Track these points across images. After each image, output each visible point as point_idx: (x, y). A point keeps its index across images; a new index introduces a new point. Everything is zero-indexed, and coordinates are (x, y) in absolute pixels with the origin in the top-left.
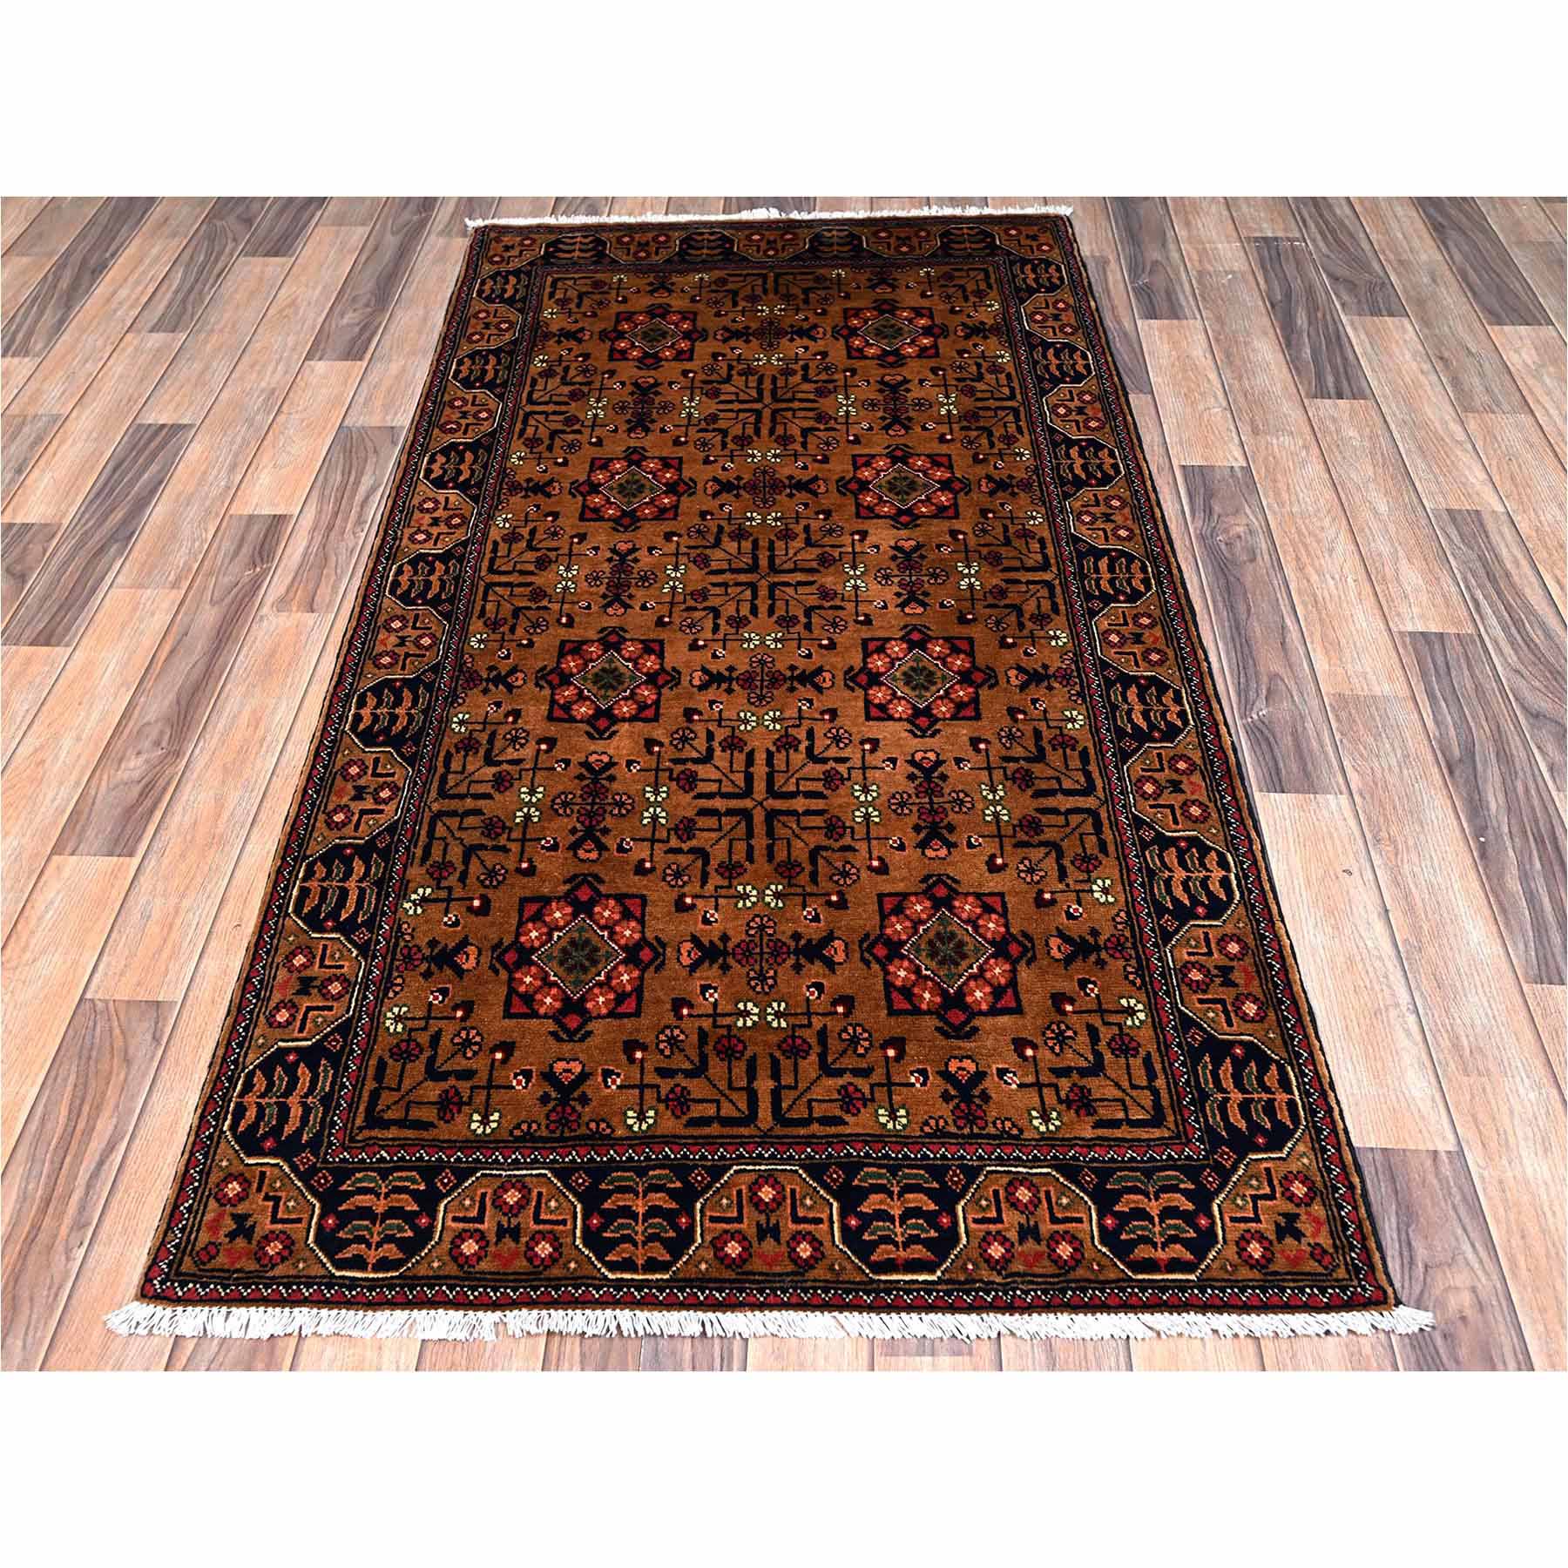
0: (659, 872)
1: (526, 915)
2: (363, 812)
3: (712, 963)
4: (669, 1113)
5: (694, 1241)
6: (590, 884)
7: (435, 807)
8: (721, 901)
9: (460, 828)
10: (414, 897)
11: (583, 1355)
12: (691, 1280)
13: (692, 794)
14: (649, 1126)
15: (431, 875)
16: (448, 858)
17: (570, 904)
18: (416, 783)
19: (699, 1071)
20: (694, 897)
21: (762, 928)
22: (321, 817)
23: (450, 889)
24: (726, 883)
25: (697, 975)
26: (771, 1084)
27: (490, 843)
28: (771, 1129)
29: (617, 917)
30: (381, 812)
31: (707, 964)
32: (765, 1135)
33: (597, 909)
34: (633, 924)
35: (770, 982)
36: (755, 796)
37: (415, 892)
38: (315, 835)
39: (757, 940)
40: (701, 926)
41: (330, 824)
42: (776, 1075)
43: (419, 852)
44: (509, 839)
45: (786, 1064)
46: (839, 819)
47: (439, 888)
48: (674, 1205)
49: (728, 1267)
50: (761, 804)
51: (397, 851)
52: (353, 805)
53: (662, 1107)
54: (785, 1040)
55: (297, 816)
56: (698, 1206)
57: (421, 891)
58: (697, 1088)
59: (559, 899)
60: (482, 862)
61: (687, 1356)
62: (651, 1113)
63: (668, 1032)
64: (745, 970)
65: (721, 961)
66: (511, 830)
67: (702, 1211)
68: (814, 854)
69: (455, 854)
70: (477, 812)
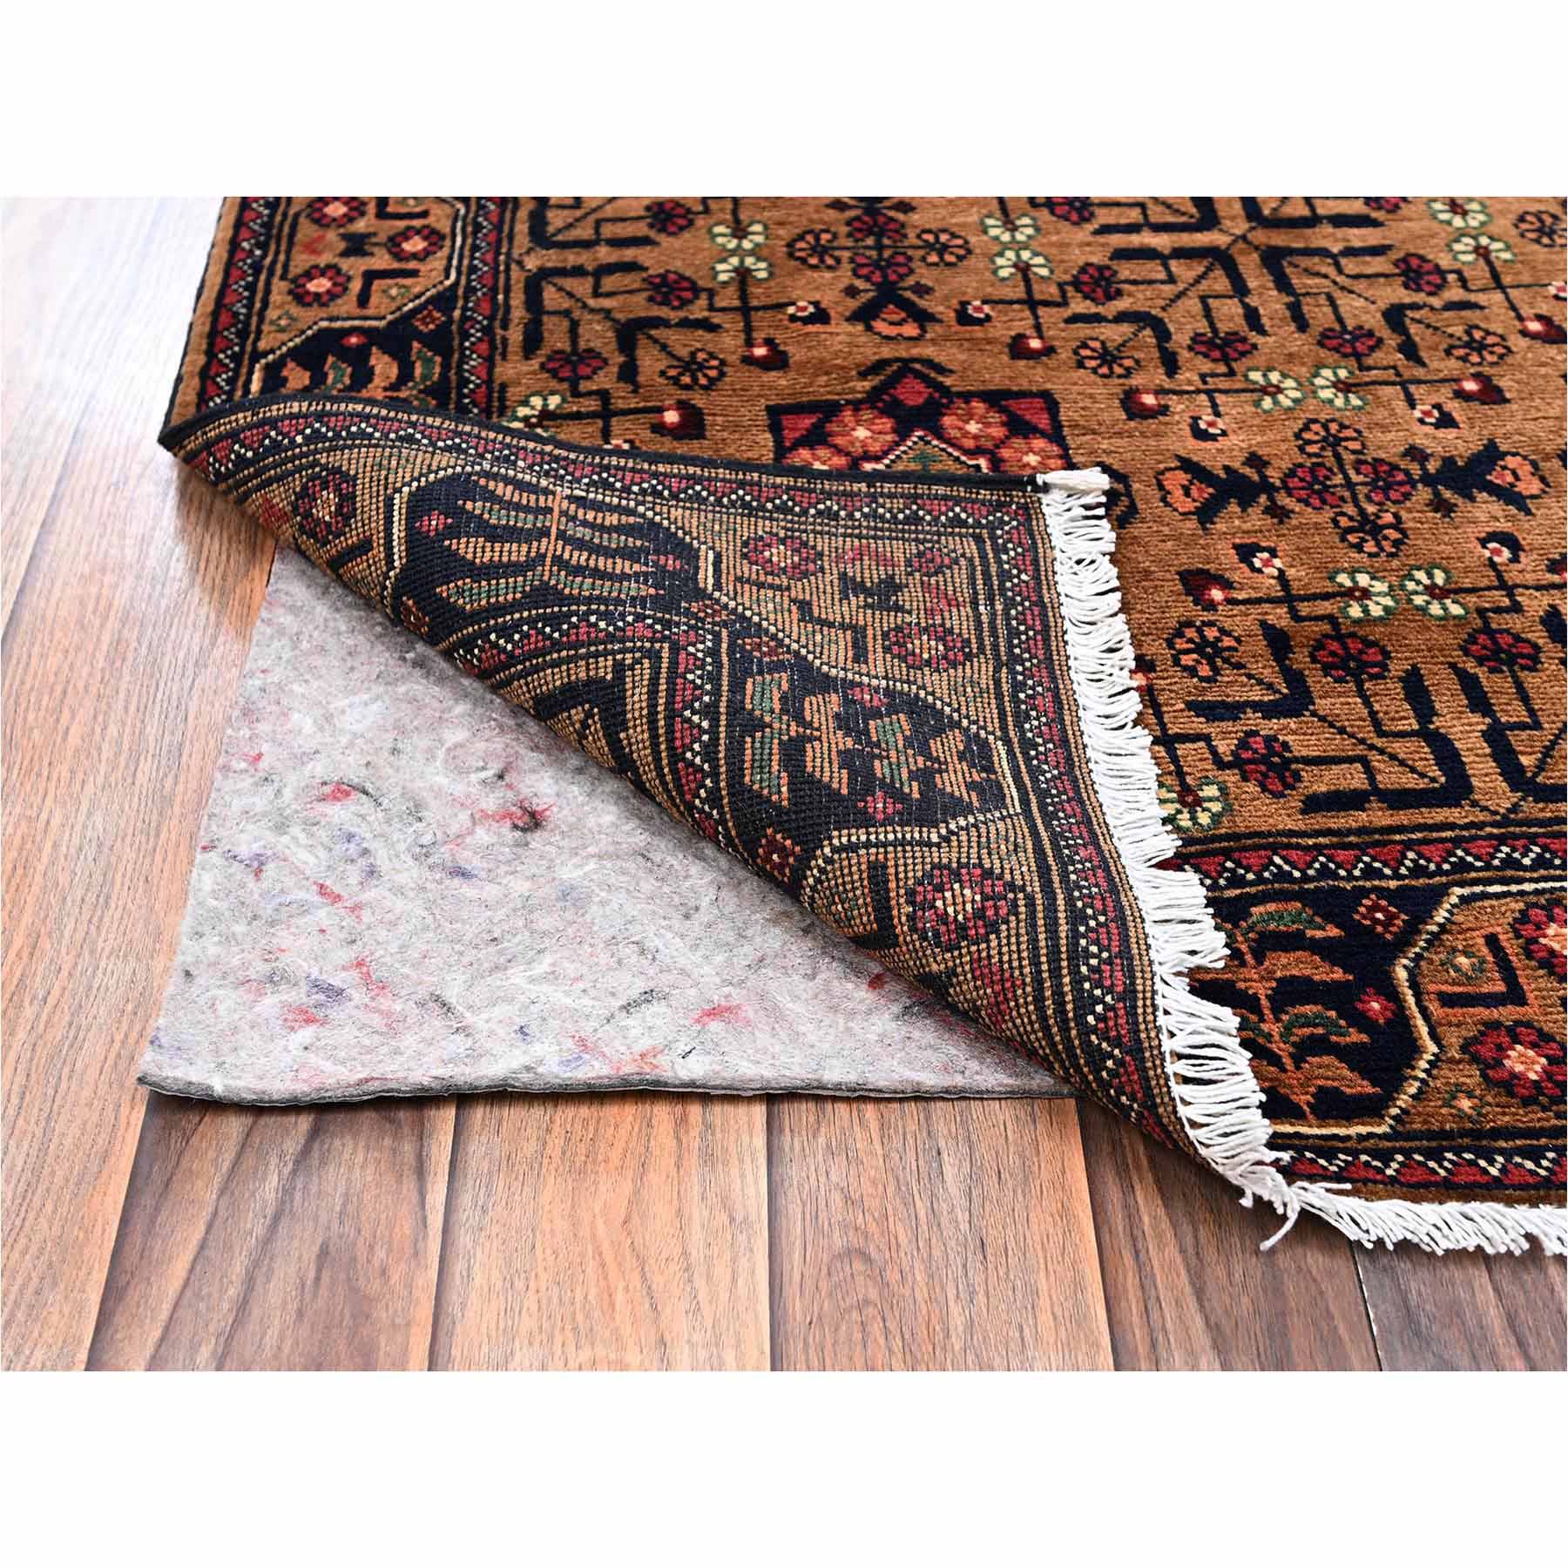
0: (1065, 354)
1: (790, 436)
2: (370, 276)
3: (1245, 505)
4: (1252, 788)
5: (1415, 1049)
6: (919, 375)
7: (532, 263)
8: (1220, 398)
9: (596, 294)
10: (522, 411)
11: (1213, 1328)
12: (1443, 1134)
13: (1090, 227)
14: (1216, 818)
15: (554, 374)
16: (582, 345)
17: (883, 413)
18: (478, 227)
19: (1296, 702)
20: (1160, 392)
21: (1332, 442)
22: (279, 288)
23: (604, 395)
24: (1222, 369)
25: (1221, 526)
26: (1480, 723)
27: (674, 316)
28: (1515, 808)
29: (998, 432)
30: (414, 273)
31: (1234, 507)
32: (1505, 822)
33: (947, 421)
34: (1039, 443)
35: (1393, 534)
36: (1227, 223)
37: (525, 403)
38: (272, 314)
39: (1330, 461)
40: (1192, 443)
41: (300, 297)
42: (1479, 701)
43: (515, 335)
44: (711, 308)
45: (1496, 684)
46: (1422, 258)
47: (576, 393)
48: (1338, 974)
49: (1527, 1102)
50: (1244, 238)
51: (465, 335)
52: (345, 264)
53: (1231, 777)
54: (1472, 639)
55: (225, 285)
56: (1402, 974)
57: (537, 401)
58: (1300, 738)
59: (856, 406)
60: (664, 347)
61: (1494, 1317)
62: (1211, 791)
63: (1191, 633)
64: (1328, 513)
65: (1263, 499)
66: (711, 293)
67: (1414, 985)
68: (1395, 316)
69: (597, 335)
70: (631, 267)
